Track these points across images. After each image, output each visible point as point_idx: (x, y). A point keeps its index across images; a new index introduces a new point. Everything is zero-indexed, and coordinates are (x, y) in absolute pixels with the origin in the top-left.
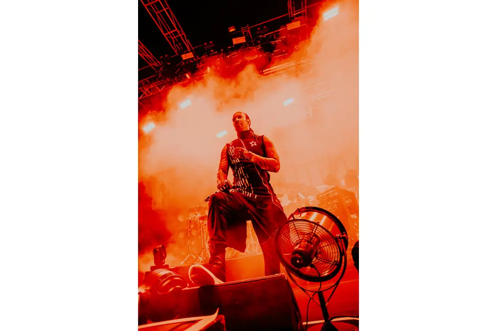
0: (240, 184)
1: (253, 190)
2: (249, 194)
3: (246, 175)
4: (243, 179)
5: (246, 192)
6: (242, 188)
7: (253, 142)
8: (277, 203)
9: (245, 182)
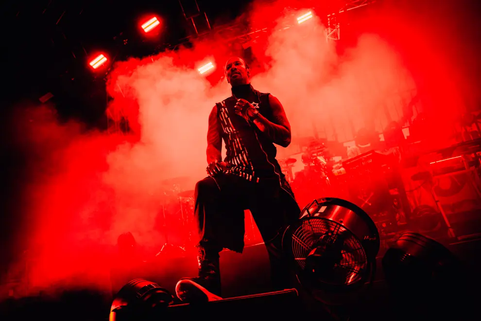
0: (236, 162)
1: (254, 170)
2: (249, 177)
3: (243, 150)
4: (240, 155)
5: (244, 173)
6: (239, 168)
7: (253, 103)
8: (286, 188)
9: (243, 159)
